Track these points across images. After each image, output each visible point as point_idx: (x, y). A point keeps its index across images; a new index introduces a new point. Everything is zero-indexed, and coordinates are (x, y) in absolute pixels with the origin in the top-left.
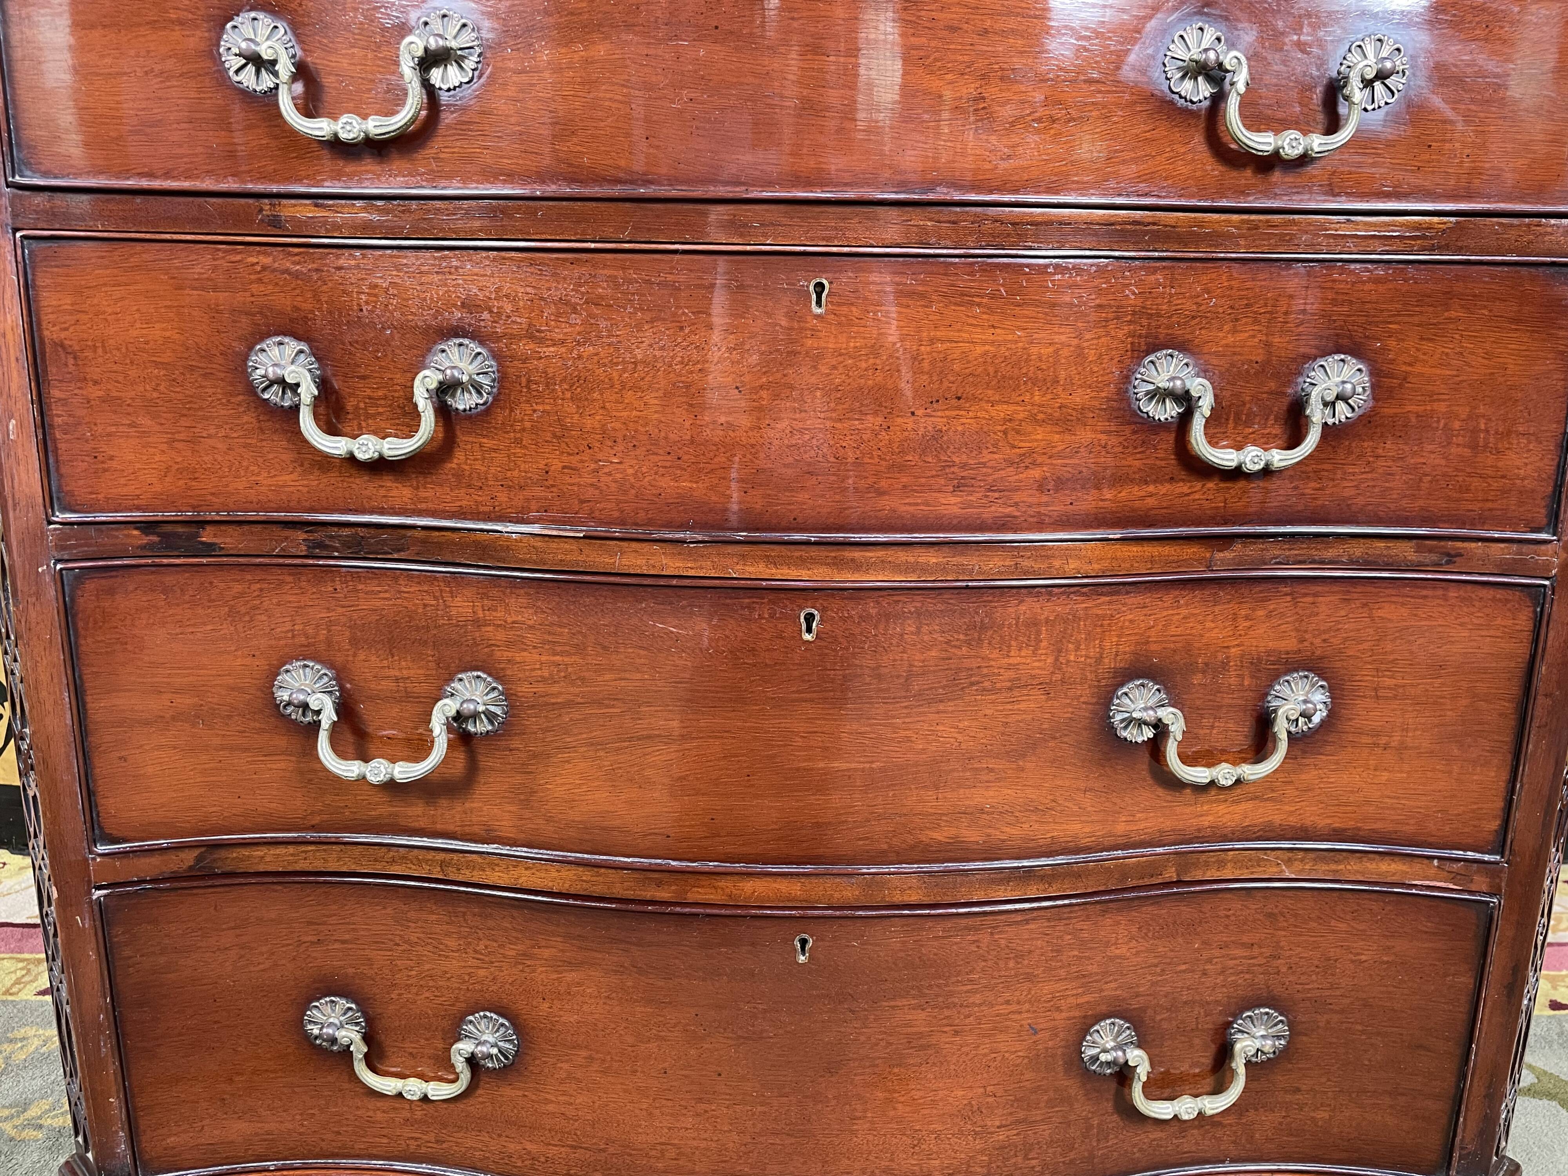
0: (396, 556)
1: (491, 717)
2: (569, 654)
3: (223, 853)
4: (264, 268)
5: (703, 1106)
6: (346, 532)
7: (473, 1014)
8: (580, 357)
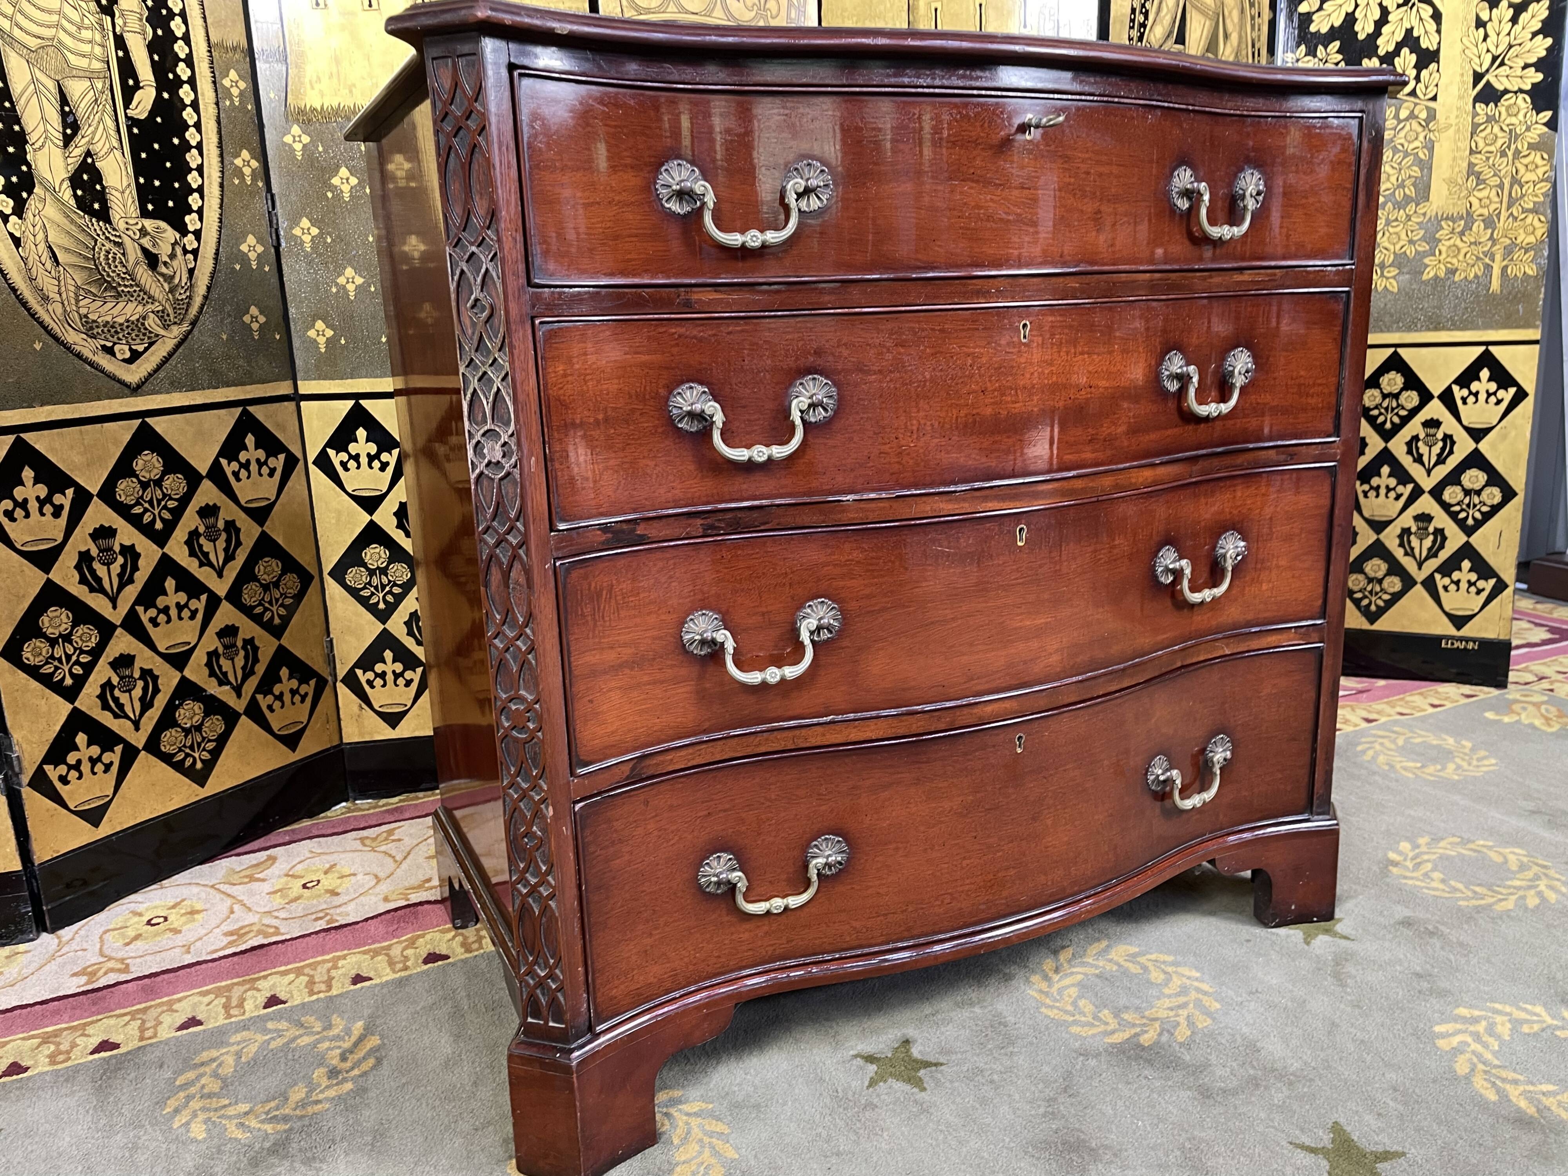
0: (762, 528)
1: (829, 628)
2: (883, 576)
3: (648, 762)
4: (680, 336)
5: (968, 862)
6: (729, 515)
7: (815, 840)
8: (891, 380)
